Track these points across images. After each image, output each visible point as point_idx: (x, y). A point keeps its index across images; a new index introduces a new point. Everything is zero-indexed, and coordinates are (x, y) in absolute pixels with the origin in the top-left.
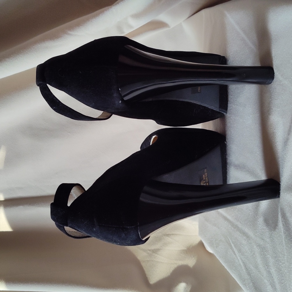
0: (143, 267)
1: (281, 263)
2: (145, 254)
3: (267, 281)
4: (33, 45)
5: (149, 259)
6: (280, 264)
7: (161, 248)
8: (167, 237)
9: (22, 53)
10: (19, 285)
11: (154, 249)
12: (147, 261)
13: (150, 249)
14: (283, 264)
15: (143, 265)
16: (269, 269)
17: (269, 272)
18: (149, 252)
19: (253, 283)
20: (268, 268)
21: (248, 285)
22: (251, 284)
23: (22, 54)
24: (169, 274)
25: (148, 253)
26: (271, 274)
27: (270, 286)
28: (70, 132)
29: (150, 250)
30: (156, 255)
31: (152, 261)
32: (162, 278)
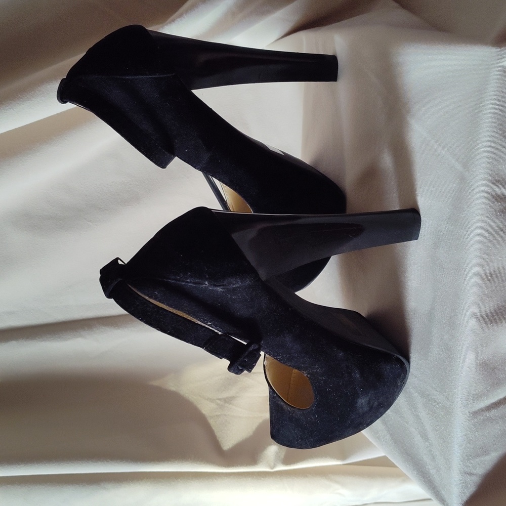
0: (212, 426)
1: (436, 403)
2: (213, 406)
3: (414, 430)
4: (39, 86)
5: (220, 414)
6: (434, 404)
7: (237, 395)
8: (246, 378)
9: (21, 98)
10: (19, 466)
11: (227, 398)
12: (217, 415)
13: (220, 397)
14: (438, 404)
15: (212, 422)
16: (417, 413)
17: (417, 417)
18: (218, 402)
19: (391, 435)
20: (415, 411)
21: (383, 438)
22: (388, 437)
23: (21, 100)
24: (251, 433)
25: (218, 404)
26: (420, 419)
27: (419, 436)
28: (90, 221)
29: (220, 399)
30: (230, 406)
31: (225, 415)
32: (241, 440)
